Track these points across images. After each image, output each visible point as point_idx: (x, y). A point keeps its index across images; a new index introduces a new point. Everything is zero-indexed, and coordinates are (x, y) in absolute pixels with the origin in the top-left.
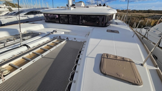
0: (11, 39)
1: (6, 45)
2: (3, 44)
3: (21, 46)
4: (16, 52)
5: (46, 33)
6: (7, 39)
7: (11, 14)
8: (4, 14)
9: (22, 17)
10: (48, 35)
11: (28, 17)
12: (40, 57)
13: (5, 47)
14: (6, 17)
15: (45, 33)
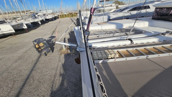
0: (117, 31)
1: (114, 36)
2: (113, 34)
3: (126, 39)
4: (122, 43)
5: (153, 33)
6: (111, 32)
7: (117, 11)
8: (112, 11)
9: (126, 13)
10: (156, 35)
11: (130, 13)
12: (145, 57)
13: (114, 37)
14: (114, 13)
15: (151, 33)
